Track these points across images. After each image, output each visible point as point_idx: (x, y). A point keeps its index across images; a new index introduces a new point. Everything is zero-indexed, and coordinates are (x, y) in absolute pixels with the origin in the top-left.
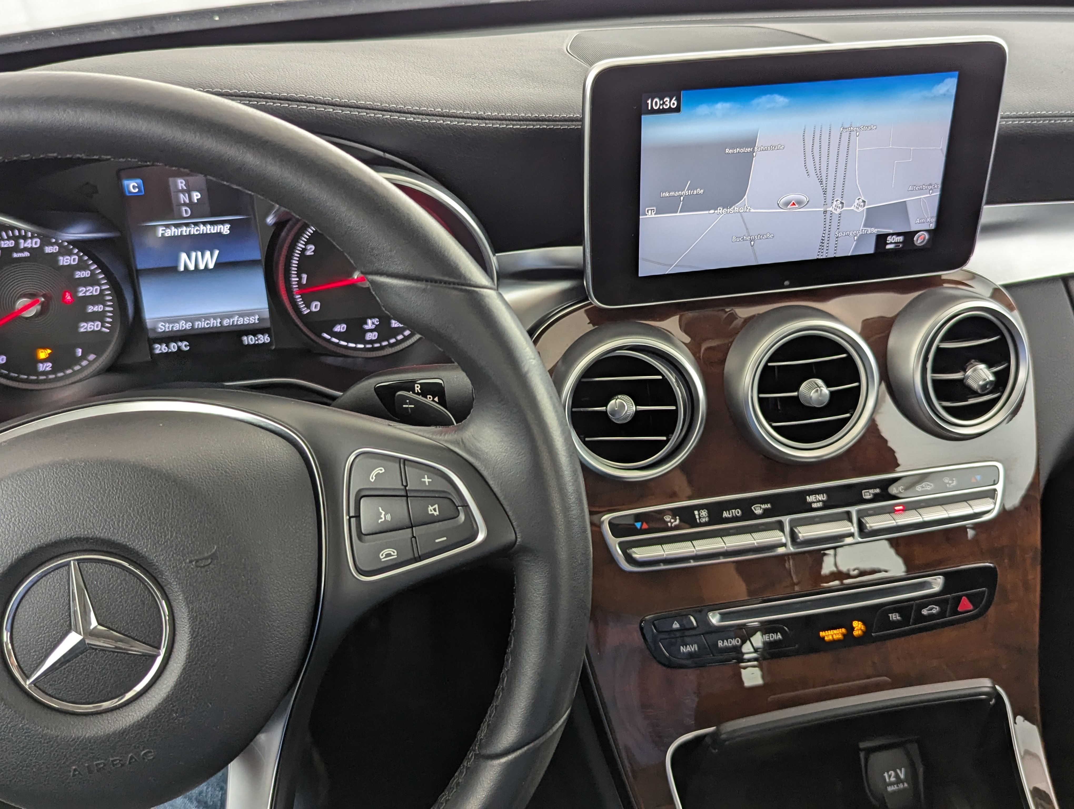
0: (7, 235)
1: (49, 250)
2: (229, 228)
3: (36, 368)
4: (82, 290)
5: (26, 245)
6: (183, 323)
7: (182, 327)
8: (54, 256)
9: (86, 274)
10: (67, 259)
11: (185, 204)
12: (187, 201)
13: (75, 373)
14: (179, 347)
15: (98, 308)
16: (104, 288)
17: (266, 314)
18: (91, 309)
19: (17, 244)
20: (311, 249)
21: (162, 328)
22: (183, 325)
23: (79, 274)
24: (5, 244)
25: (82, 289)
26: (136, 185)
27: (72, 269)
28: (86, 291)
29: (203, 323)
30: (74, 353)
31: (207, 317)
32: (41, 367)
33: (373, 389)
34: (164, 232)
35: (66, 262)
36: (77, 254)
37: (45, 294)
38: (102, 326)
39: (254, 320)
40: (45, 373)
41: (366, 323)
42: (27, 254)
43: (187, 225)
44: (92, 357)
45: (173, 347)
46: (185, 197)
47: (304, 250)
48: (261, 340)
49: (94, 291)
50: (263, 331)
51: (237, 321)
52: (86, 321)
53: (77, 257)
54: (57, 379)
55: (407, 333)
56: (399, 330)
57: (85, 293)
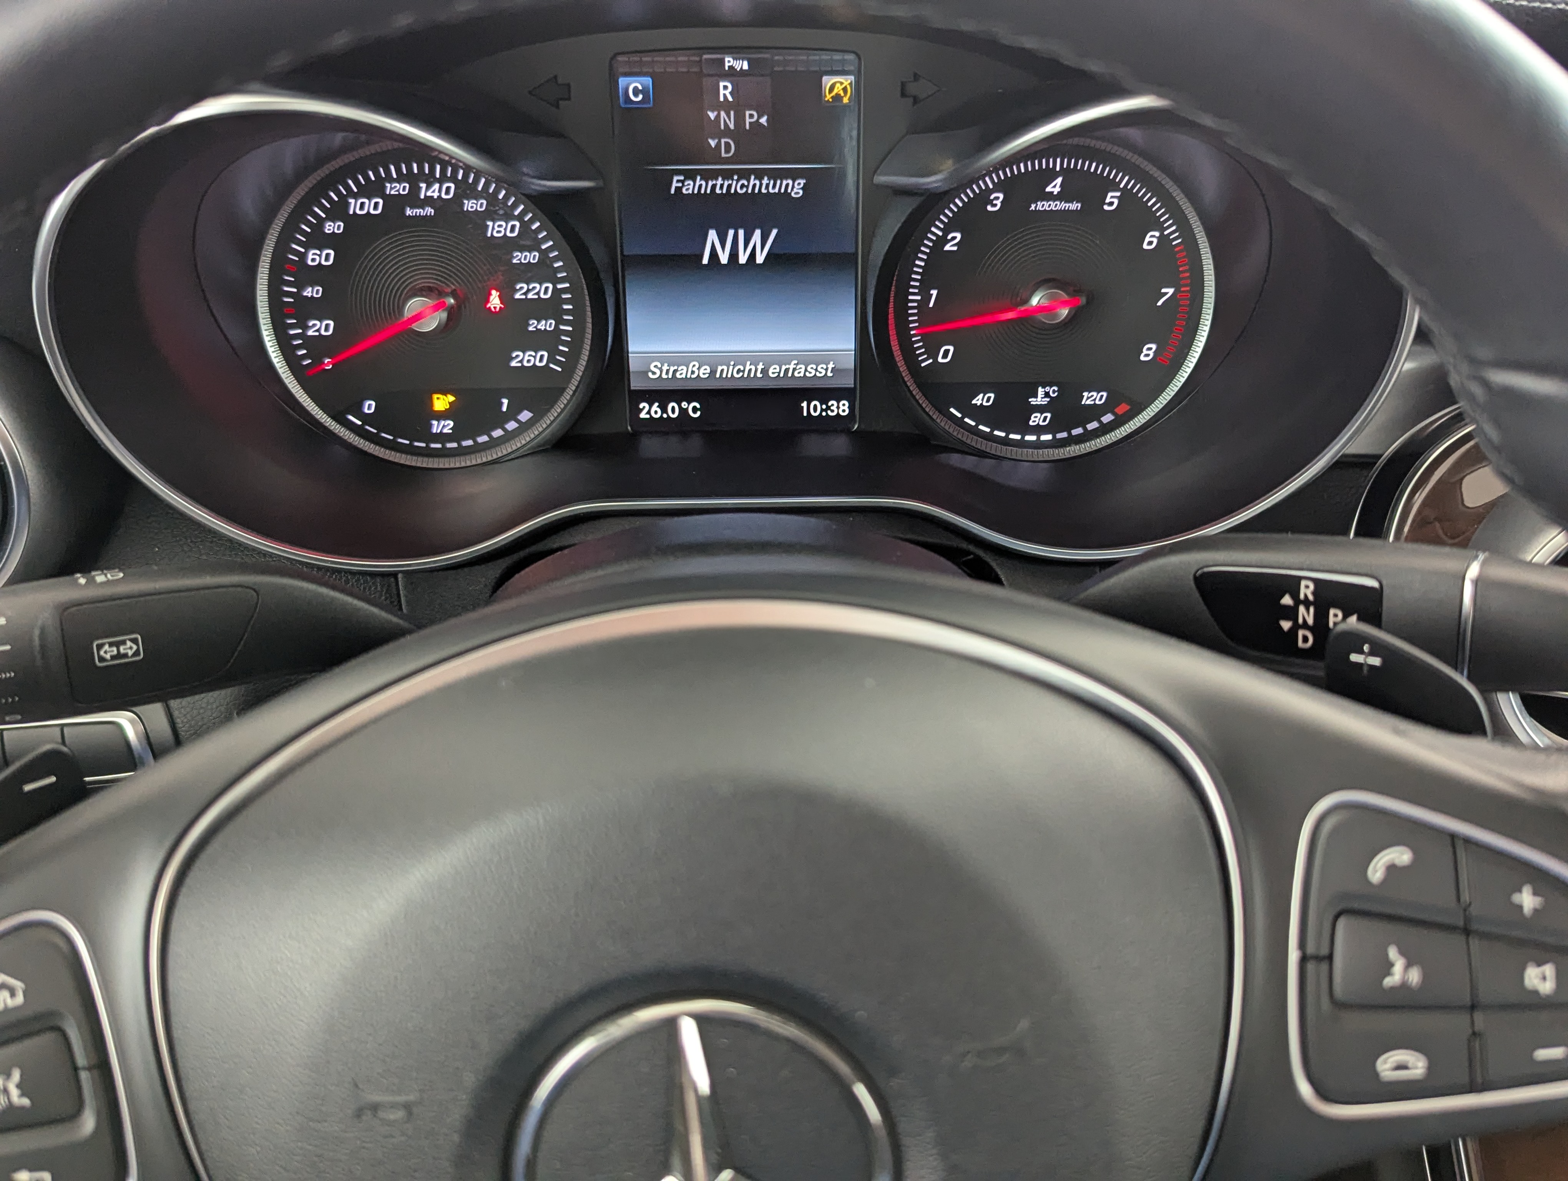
0: (398, 170)
1: (469, 205)
2: (802, 185)
3: (426, 427)
4: (522, 288)
5: (429, 194)
6: (694, 366)
7: (693, 372)
8: (479, 219)
9: (533, 257)
10: (500, 226)
11: (728, 132)
12: (732, 127)
13: (494, 443)
14: (683, 412)
15: (546, 325)
16: (560, 286)
17: (849, 362)
18: (533, 325)
19: (415, 189)
20: (954, 238)
21: (658, 372)
22: (695, 369)
23: (520, 257)
24: (391, 189)
25: (522, 286)
26: (640, 88)
27: (509, 245)
28: (528, 291)
29: (731, 368)
30: (496, 403)
31: (740, 359)
32: (436, 427)
33: (1191, 577)
34: (680, 185)
35: (498, 232)
36: (520, 218)
37: (455, 290)
38: (551, 359)
39: (822, 371)
40: (441, 437)
42: (429, 211)
43: (727, 175)
44: (525, 416)
45: (673, 410)
46: (729, 117)
47: (942, 241)
48: (832, 411)
49: (542, 290)
50: (838, 394)
51: (794, 370)
52: (523, 348)
53: (518, 224)
54: (461, 452)
55: (1107, 418)
56: (1095, 412)
57: (525, 294)
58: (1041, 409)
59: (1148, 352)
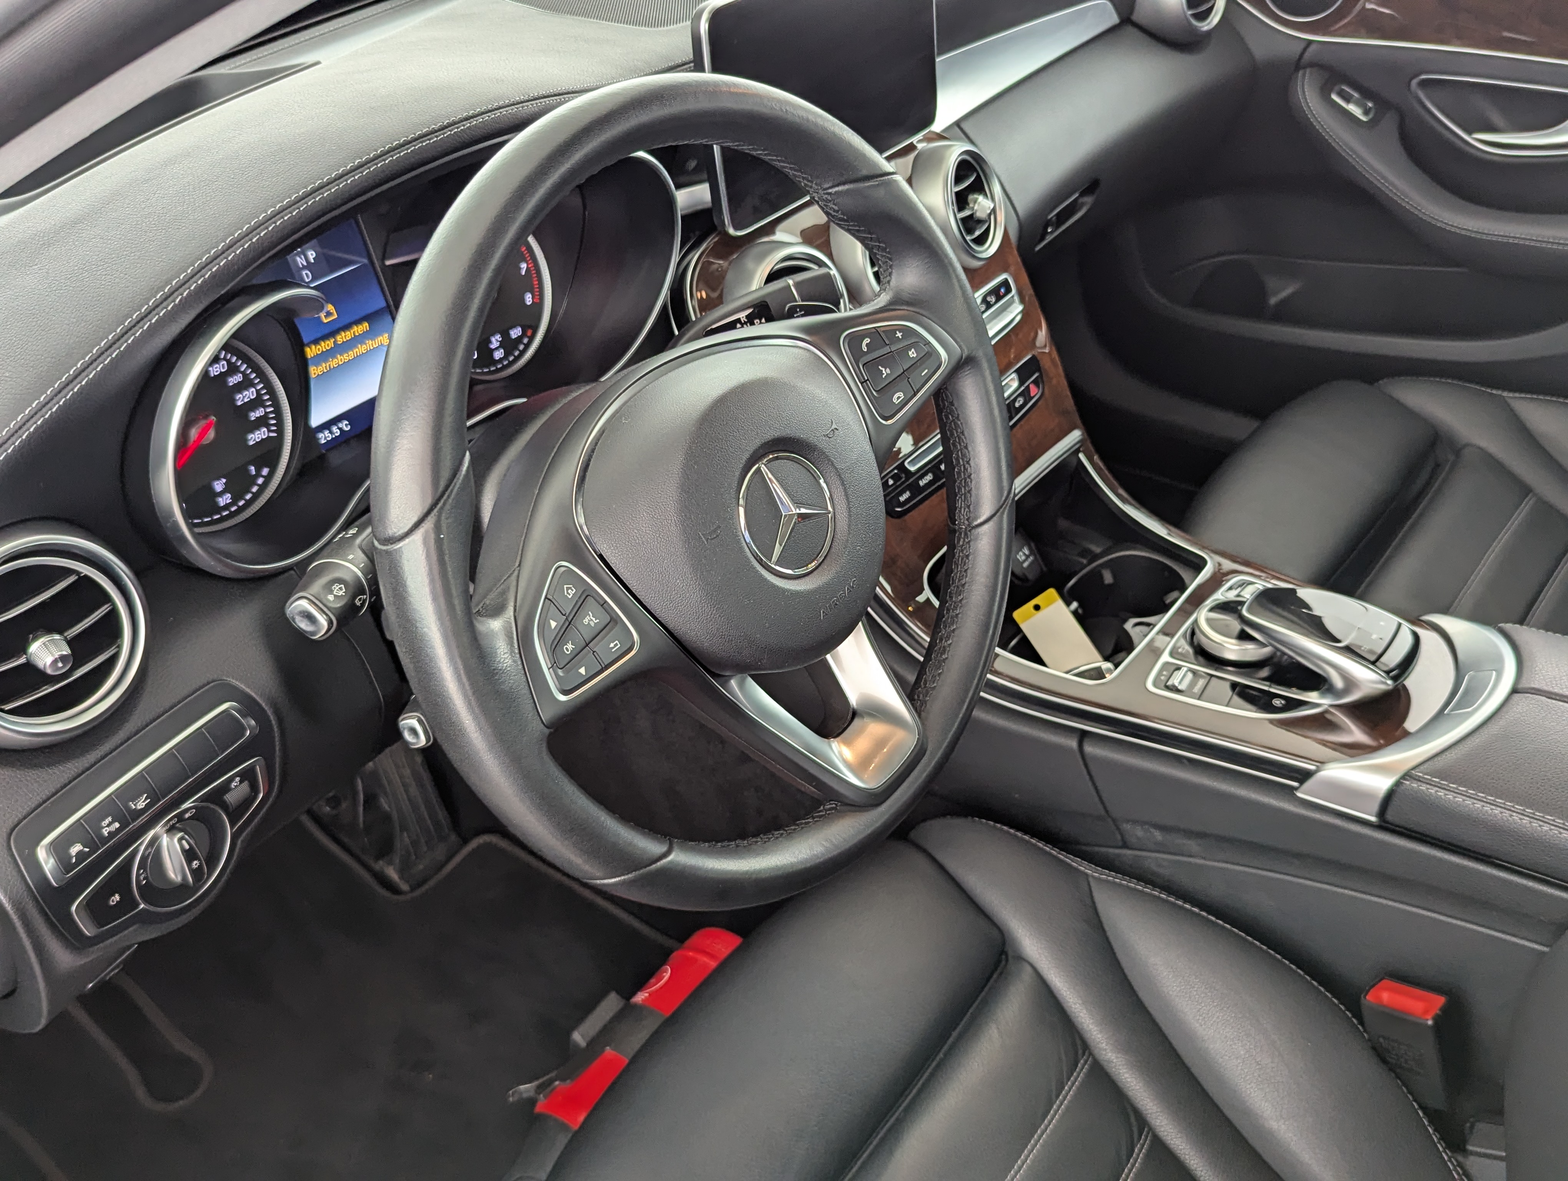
3: (216, 504)
4: (240, 398)
9: (239, 378)
10: (216, 368)
11: (304, 267)
12: (305, 264)
13: (257, 495)
14: (340, 429)
15: (260, 412)
16: (259, 387)
18: (253, 416)
23: (233, 380)
25: (239, 396)
27: (223, 376)
28: (244, 397)
30: (248, 471)
32: (222, 501)
35: (217, 371)
36: (225, 359)
38: (269, 431)
40: (227, 507)
41: (490, 342)
44: (265, 471)
45: (336, 431)
46: (301, 259)
49: (251, 394)
52: (252, 431)
53: (225, 362)
54: (241, 510)
55: (526, 341)
56: (519, 339)
57: (243, 400)
58: (497, 349)
59: (529, 299)
